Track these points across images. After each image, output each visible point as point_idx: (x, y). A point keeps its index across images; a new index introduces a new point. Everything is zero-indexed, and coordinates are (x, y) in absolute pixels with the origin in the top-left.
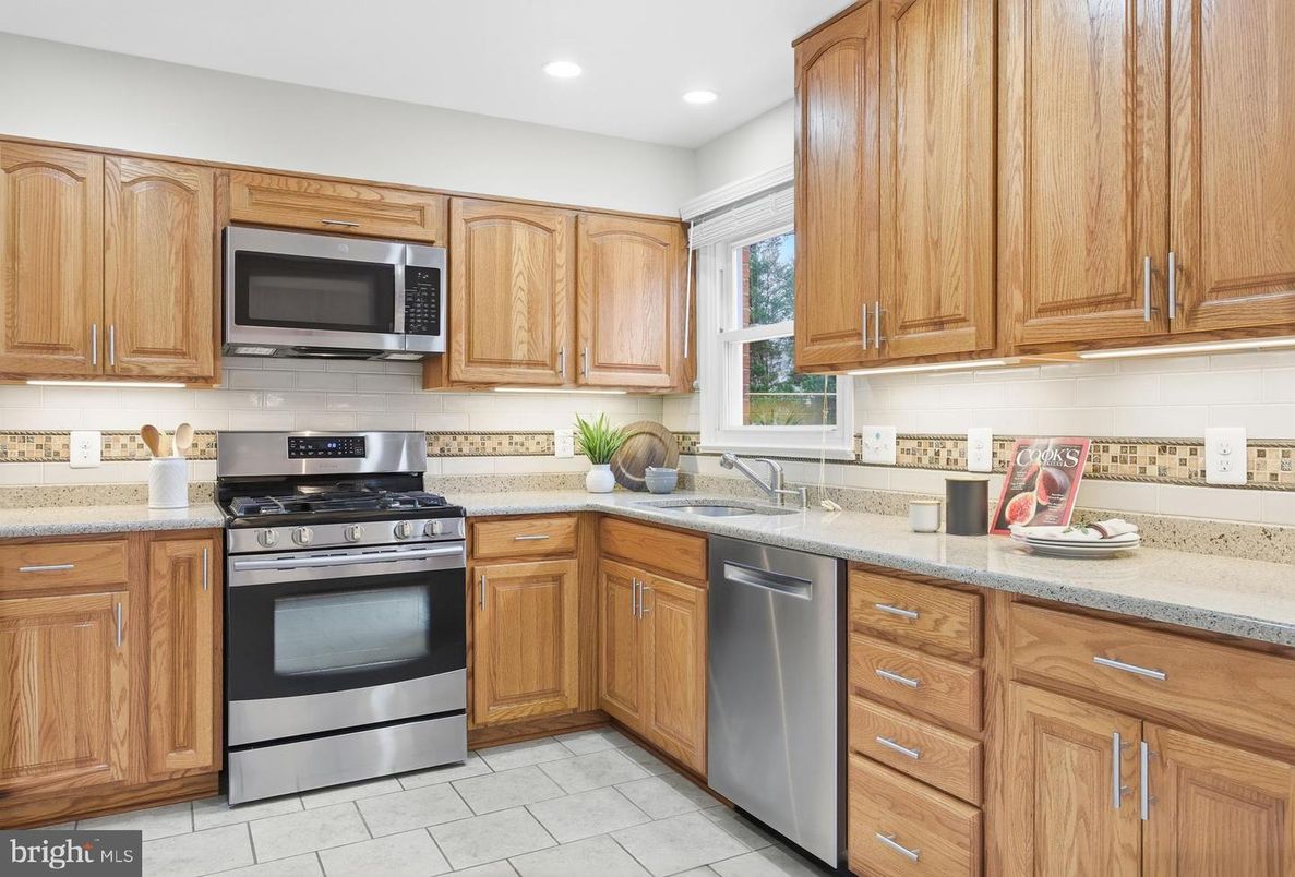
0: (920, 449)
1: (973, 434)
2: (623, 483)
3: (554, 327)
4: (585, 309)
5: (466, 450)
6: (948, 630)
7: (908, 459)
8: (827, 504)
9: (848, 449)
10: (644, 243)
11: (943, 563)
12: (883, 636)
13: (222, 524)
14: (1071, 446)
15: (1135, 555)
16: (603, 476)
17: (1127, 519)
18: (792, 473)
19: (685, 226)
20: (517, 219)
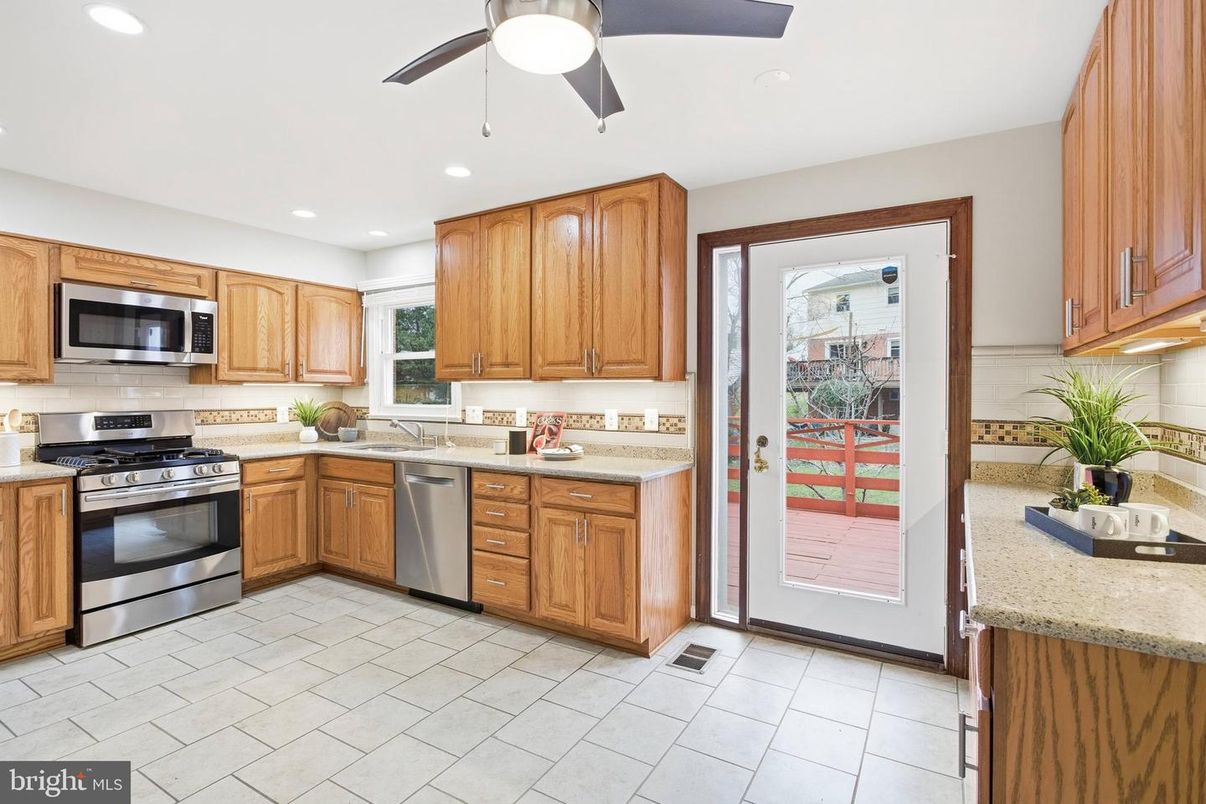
0: (494, 417)
1: (518, 410)
2: (323, 437)
3: (284, 349)
4: (302, 339)
5: (219, 420)
6: (516, 492)
7: (488, 421)
8: (449, 443)
9: (458, 417)
10: (337, 302)
11: (508, 464)
12: (488, 498)
13: (75, 474)
14: (558, 417)
15: (580, 458)
16: (311, 433)
17: (580, 445)
18: (429, 429)
19: (362, 294)
20: (261, 286)
